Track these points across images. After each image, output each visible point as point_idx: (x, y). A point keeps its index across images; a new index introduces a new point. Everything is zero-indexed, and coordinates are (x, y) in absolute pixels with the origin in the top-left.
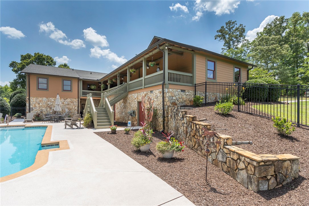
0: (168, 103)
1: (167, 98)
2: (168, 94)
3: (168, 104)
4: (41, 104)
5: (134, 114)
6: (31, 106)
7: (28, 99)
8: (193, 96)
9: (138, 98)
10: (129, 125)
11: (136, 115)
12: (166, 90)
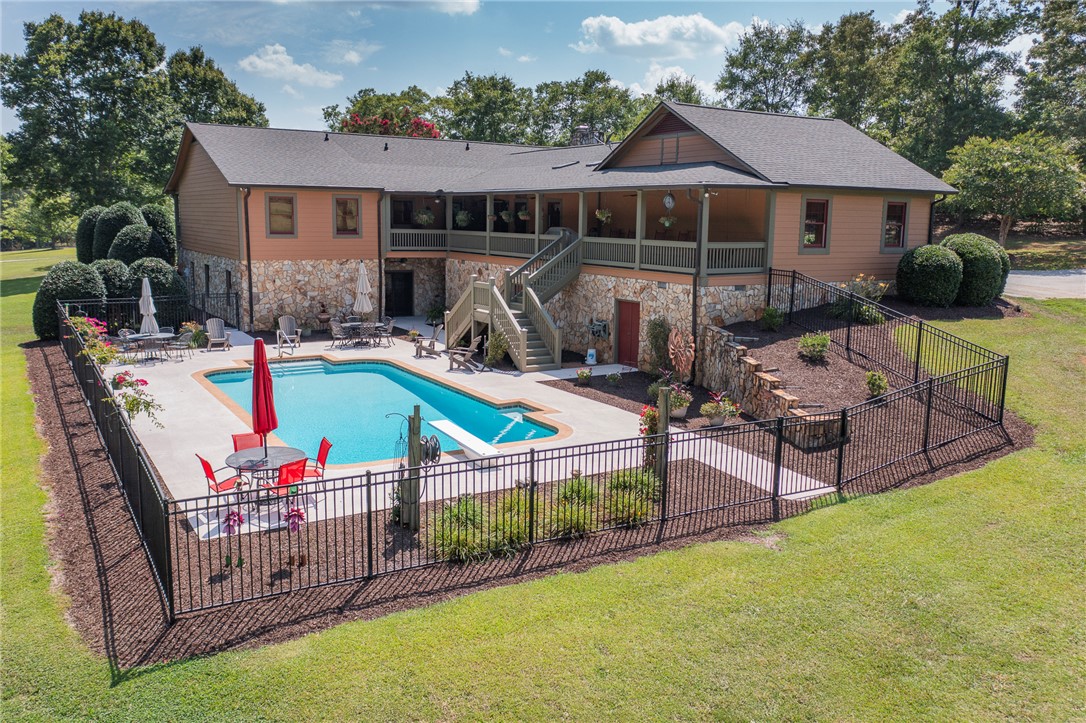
0: (704, 319)
1: (703, 309)
2: (705, 298)
3: (706, 321)
4: (278, 283)
5: (604, 331)
6: (254, 290)
7: (244, 268)
8: (762, 298)
9: (617, 292)
10: (590, 360)
11: (610, 334)
12: (702, 291)
